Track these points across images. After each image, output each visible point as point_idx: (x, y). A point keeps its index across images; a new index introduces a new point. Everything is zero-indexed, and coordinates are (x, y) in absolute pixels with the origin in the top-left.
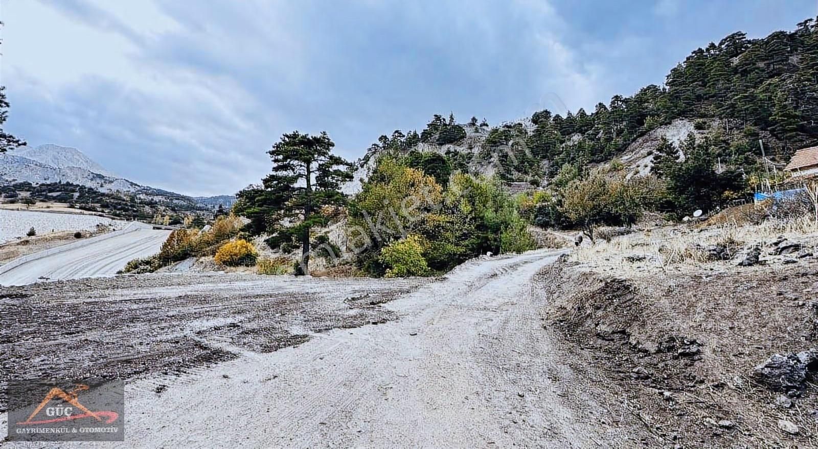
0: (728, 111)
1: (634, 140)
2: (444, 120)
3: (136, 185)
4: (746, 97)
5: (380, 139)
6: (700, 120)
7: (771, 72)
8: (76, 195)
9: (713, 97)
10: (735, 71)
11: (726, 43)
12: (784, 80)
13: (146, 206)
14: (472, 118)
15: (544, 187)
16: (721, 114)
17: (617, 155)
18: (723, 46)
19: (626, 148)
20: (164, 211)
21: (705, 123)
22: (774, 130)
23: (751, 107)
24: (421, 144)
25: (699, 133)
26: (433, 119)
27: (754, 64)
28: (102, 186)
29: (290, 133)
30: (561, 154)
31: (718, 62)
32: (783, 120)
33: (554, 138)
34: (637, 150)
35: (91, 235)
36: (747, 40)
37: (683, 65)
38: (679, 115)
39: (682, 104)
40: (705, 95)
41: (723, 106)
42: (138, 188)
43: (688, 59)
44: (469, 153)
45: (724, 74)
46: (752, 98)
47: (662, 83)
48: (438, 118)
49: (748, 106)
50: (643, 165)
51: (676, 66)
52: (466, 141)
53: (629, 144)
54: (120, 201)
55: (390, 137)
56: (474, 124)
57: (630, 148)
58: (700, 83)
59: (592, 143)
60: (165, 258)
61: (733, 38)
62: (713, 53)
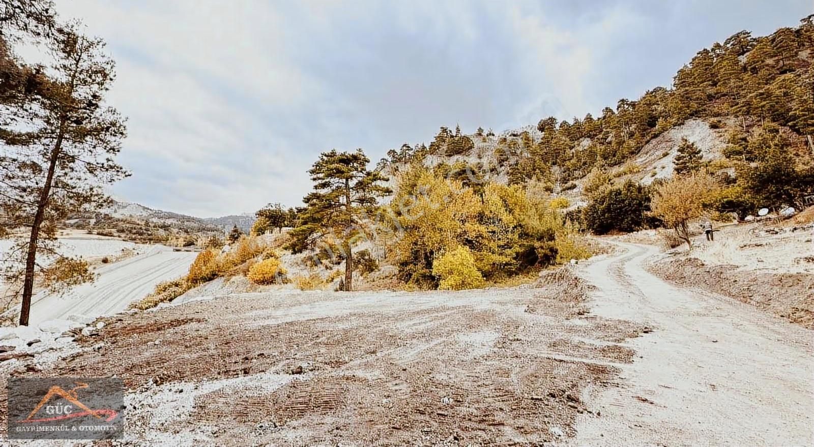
0: (744, 108)
1: (647, 142)
2: (451, 131)
3: (148, 209)
4: (762, 94)
5: (389, 153)
6: (715, 119)
7: (781, 68)
8: (93, 221)
9: (724, 95)
10: (745, 69)
11: (732, 43)
12: (799, 75)
13: (160, 229)
14: (478, 128)
15: (558, 194)
16: (737, 112)
17: (630, 157)
18: (728, 46)
19: (639, 151)
20: (177, 233)
21: (720, 122)
22: (795, 125)
23: (767, 103)
24: (429, 157)
25: (715, 132)
26: (440, 131)
27: (763, 62)
28: (115, 211)
29: (328, 152)
30: (571, 159)
31: (727, 61)
32: (804, 115)
33: (563, 144)
34: (652, 152)
35: (117, 259)
36: (752, 39)
37: (689, 66)
38: (692, 115)
39: (694, 105)
40: (716, 94)
41: (737, 104)
42: (150, 212)
43: (694, 60)
44: (479, 163)
45: (733, 73)
46: (768, 95)
47: (669, 85)
48: (444, 130)
49: (765, 103)
50: (660, 166)
51: (682, 68)
52: (474, 151)
53: (642, 147)
54: (134, 226)
55: (399, 151)
56: (480, 134)
57: (643, 151)
58: (710, 83)
59: (603, 147)
60: (193, 280)
61: (738, 37)
62: (718, 52)
